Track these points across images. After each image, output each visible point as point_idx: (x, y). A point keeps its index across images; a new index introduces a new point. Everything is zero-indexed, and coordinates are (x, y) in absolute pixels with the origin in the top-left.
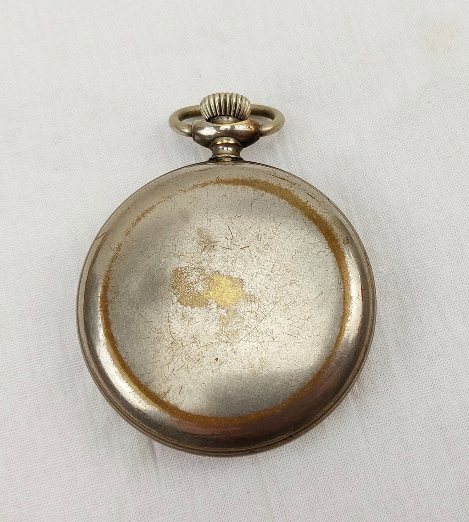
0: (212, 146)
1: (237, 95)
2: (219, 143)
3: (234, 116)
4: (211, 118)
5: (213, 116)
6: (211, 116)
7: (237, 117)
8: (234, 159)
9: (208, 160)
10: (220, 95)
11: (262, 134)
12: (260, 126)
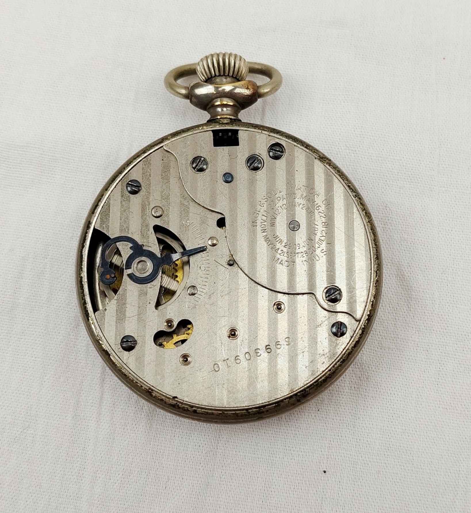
0: (210, 108)
1: (236, 56)
2: (218, 103)
3: (232, 76)
4: (209, 79)
5: (212, 77)
6: (210, 76)
7: (236, 78)
8: (233, 120)
9: (206, 122)
10: (218, 55)
11: (260, 96)
12: (258, 87)
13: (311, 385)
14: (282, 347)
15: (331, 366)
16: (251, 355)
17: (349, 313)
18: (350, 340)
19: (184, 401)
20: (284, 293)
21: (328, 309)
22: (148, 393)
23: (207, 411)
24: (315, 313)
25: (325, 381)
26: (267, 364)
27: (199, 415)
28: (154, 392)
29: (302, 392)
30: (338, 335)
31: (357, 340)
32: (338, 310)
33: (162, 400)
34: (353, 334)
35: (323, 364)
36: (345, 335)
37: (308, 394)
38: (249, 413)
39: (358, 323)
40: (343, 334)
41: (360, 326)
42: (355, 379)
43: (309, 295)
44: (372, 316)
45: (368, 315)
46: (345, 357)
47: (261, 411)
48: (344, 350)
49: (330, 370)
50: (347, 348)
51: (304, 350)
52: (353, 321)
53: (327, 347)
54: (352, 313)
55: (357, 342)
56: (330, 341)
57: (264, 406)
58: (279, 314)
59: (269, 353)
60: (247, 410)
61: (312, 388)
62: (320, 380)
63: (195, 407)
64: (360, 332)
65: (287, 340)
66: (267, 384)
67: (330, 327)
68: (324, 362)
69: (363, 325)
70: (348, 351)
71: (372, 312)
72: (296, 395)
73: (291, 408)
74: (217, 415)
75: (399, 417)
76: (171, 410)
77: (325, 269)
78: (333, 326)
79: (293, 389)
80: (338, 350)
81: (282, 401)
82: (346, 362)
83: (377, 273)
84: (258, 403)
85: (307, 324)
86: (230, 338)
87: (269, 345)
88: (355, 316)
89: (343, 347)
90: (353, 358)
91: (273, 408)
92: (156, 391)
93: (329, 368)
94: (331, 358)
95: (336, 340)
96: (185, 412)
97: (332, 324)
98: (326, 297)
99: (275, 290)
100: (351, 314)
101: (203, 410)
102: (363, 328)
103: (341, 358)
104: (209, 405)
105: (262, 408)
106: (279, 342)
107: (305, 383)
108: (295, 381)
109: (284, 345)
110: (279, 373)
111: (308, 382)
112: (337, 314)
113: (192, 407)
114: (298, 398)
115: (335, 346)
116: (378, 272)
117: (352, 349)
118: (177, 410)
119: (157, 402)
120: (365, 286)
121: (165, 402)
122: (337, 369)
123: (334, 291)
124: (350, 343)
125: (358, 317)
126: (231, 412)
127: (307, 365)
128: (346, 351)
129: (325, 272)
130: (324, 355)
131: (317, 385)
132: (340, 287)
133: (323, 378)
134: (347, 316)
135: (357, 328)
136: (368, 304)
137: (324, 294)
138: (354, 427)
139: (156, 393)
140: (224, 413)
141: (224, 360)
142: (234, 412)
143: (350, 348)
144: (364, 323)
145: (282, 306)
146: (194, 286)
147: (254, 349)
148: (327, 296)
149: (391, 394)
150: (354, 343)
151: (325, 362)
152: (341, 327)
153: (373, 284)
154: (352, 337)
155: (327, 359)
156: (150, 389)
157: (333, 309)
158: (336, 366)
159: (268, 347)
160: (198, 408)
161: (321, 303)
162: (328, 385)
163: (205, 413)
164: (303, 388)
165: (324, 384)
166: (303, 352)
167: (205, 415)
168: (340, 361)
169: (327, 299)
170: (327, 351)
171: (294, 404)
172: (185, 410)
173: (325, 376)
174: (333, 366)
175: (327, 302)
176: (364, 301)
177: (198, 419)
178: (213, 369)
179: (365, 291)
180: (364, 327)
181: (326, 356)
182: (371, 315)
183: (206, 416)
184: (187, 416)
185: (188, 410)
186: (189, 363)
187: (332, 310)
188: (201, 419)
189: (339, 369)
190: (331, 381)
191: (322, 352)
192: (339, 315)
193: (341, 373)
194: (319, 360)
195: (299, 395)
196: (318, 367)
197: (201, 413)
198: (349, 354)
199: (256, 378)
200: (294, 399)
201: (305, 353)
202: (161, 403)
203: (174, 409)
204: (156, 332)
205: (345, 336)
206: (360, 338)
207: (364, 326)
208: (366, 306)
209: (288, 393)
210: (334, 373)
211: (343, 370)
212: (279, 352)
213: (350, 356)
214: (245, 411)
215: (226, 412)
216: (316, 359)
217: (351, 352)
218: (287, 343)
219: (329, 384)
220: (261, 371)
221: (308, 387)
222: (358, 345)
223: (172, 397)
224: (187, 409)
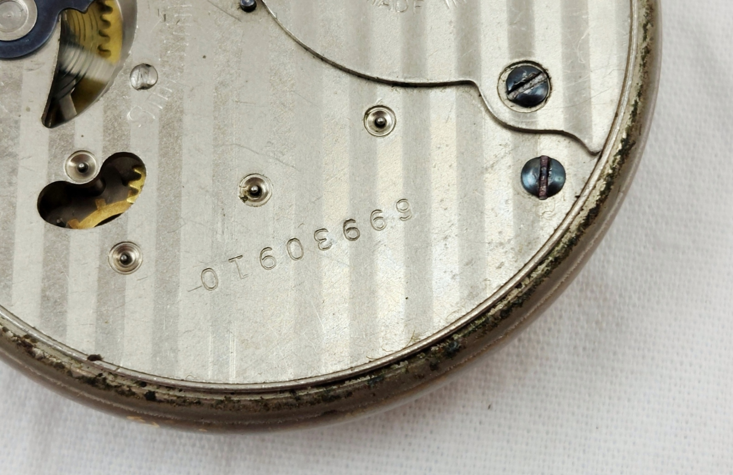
13: (467, 324)
14: (389, 225)
15: (522, 274)
16: (305, 246)
17: (571, 132)
18: (574, 205)
19: (119, 367)
20: (394, 84)
21: (512, 123)
22: (23, 349)
23: (182, 394)
24: (476, 137)
25: (505, 313)
26: (347, 270)
27: (162, 405)
28: (38, 344)
29: (443, 345)
30: (542, 193)
31: (592, 204)
32: (540, 127)
33: (60, 366)
34: (583, 190)
35: (499, 267)
36: (560, 194)
37: (458, 350)
38: (298, 399)
39: (596, 160)
40: (553, 190)
41: (600, 167)
42: (586, 326)
43: (462, 89)
44: (634, 143)
45: (623, 141)
46: (558, 252)
47: (332, 393)
48: (556, 231)
49: (518, 285)
50: (565, 226)
51: (447, 233)
52: (583, 156)
53: (512, 223)
54: (580, 131)
55: (591, 211)
56: (519, 208)
57: (339, 381)
58: (379, 140)
59: (354, 239)
60: (293, 390)
61: (470, 333)
62: (492, 312)
63: (151, 383)
64: (602, 185)
65: (401, 205)
66: (348, 322)
67: (520, 171)
68: (502, 264)
69: (608, 167)
70: (568, 236)
71: (634, 132)
72: (426, 350)
73: (414, 386)
74: (212, 406)
75: (705, 424)
76: (86, 395)
77: (504, 16)
78: (526, 169)
79: (419, 335)
80: (541, 233)
81: (388, 366)
82: (563, 265)
83: (646, 30)
84: (324, 373)
85: (455, 165)
86: (247, 202)
87: (351, 220)
88: (586, 141)
89: (555, 223)
90: (582, 256)
91: (365, 387)
92: (43, 343)
93: (518, 278)
94: (520, 252)
95: (537, 205)
96: (124, 398)
97: (524, 163)
98: (508, 92)
99: (368, 74)
100: (577, 135)
101: (171, 393)
102: (609, 175)
103: (549, 253)
104: (190, 378)
105: (335, 387)
106: (380, 211)
107: (453, 318)
108: (425, 312)
109: (393, 219)
110: (381, 293)
111: (458, 316)
112: (537, 136)
113: (143, 383)
114: (433, 360)
115: (533, 222)
116: (649, 26)
117: (578, 229)
118: (103, 392)
119: (46, 373)
120: (614, 61)
121: (70, 373)
122: (538, 282)
123: (531, 75)
124: (573, 213)
125: (595, 143)
126: (248, 398)
127: (457, 271)
128: (562, 236)
129: (506, 26)
130: (501, 244)
131: (483, 324)
132: (545, 66)
133: (500, 306)
134: (563, 142)
135: (592, 174)
136: (623, 109)
137: (503, 85)
138: (584, 451)
139: (44, 347)
140: (229, 400)
141: (231, 260)
142: (257, 398)
143: (573, 227)
144: (610, 162)
145: (388, 118)
146: (148, 66)
147: (313, 229)
148: (510, 89)
149: (681, 364)
150: (584, 214)
151: (506, 264)
152: (548, 171)
153: (636, 58)
154: (578, 197)
155: (510, 255)
156: (27, 336)
157: (527, 123)
158: (534, 275)
159: (349, 225)
160: (160, 385)
161: (494, 106)
162: (513, 327)
163: (179, 401)
164: (446, 331)
165: (504, 322)
166: (446, 238)
167: (180, 405)
168: (547, 262)
169: (511, 96)
170: (510, 233)
171: (420, 377)
172: (123, 393)
173: (505, 302)
174: (528, 275)
175: (511, 104)
176: (612, 101)
177: (161, 418)
178: (200, 283)
179: (615, 74)
180: (610, 171)
181: (508, 247)
182: (631, 142)
183: (180, 408)
184: (131, 409)
185: (131, 394)
186: (135, 267)
187: (524, 126)
188: (169, 416)
189: (543, 284)
190: (520, 315)
191: (496, 238)
192: (545, 140)
193: (549, 294)
194: (489, 258)
195: (435, 353)
196: (487, 277)
197: (168, 401)
198: (572, 243)
199: (318, 306)
200: (421, 361)
201: (450, 239)
202: (59, 373)
203: (94, 390)
204: (44, 184)
205: (558, 196)
206: (601, 202)
207: (613, 169)
208: (616, 115)
209: (404, 346)
210: (530, 292)
211: (555, 288)
212: (379, 239)
213: (574, 248)
214: (287, 395)
215: (235, 398)
216: (481, 255)
217: (578, 237)
218: (402, 215)
219: (517, 323)
220: (332, 286)
221: (459, 330)
222: (597, 220)
223: (85, 358)
224: (130, 390)
